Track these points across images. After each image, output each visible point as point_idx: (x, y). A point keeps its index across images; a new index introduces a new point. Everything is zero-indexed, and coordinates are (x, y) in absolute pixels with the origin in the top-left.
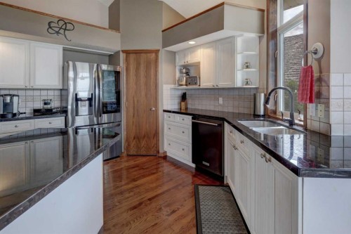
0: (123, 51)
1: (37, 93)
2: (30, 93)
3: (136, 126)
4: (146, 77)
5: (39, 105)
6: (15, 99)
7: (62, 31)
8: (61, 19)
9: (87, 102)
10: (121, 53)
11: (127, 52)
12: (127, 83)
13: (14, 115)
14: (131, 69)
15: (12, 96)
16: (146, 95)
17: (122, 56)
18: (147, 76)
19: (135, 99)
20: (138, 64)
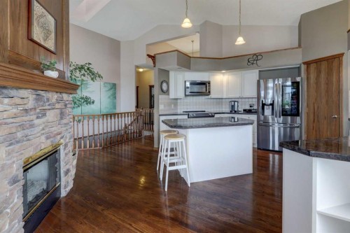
0: (304, 63)
1: (247, 100)
2: (243, 100)
3: (316, 131)
4: (327, 84)
5: (248, 107)
6: (236, 103)
7: (255, 62)
8: (255, 54)
9: (271, 107)
10: (303, 66)
11: (308, 64)
12: (308, 91)
13: (235, 111)
14: (312, 78)
15: (235, 102)
16: (327, 101)
17: (303, 68)
18: (329, 83)
19: (315, 105)
20: (319, 72)
